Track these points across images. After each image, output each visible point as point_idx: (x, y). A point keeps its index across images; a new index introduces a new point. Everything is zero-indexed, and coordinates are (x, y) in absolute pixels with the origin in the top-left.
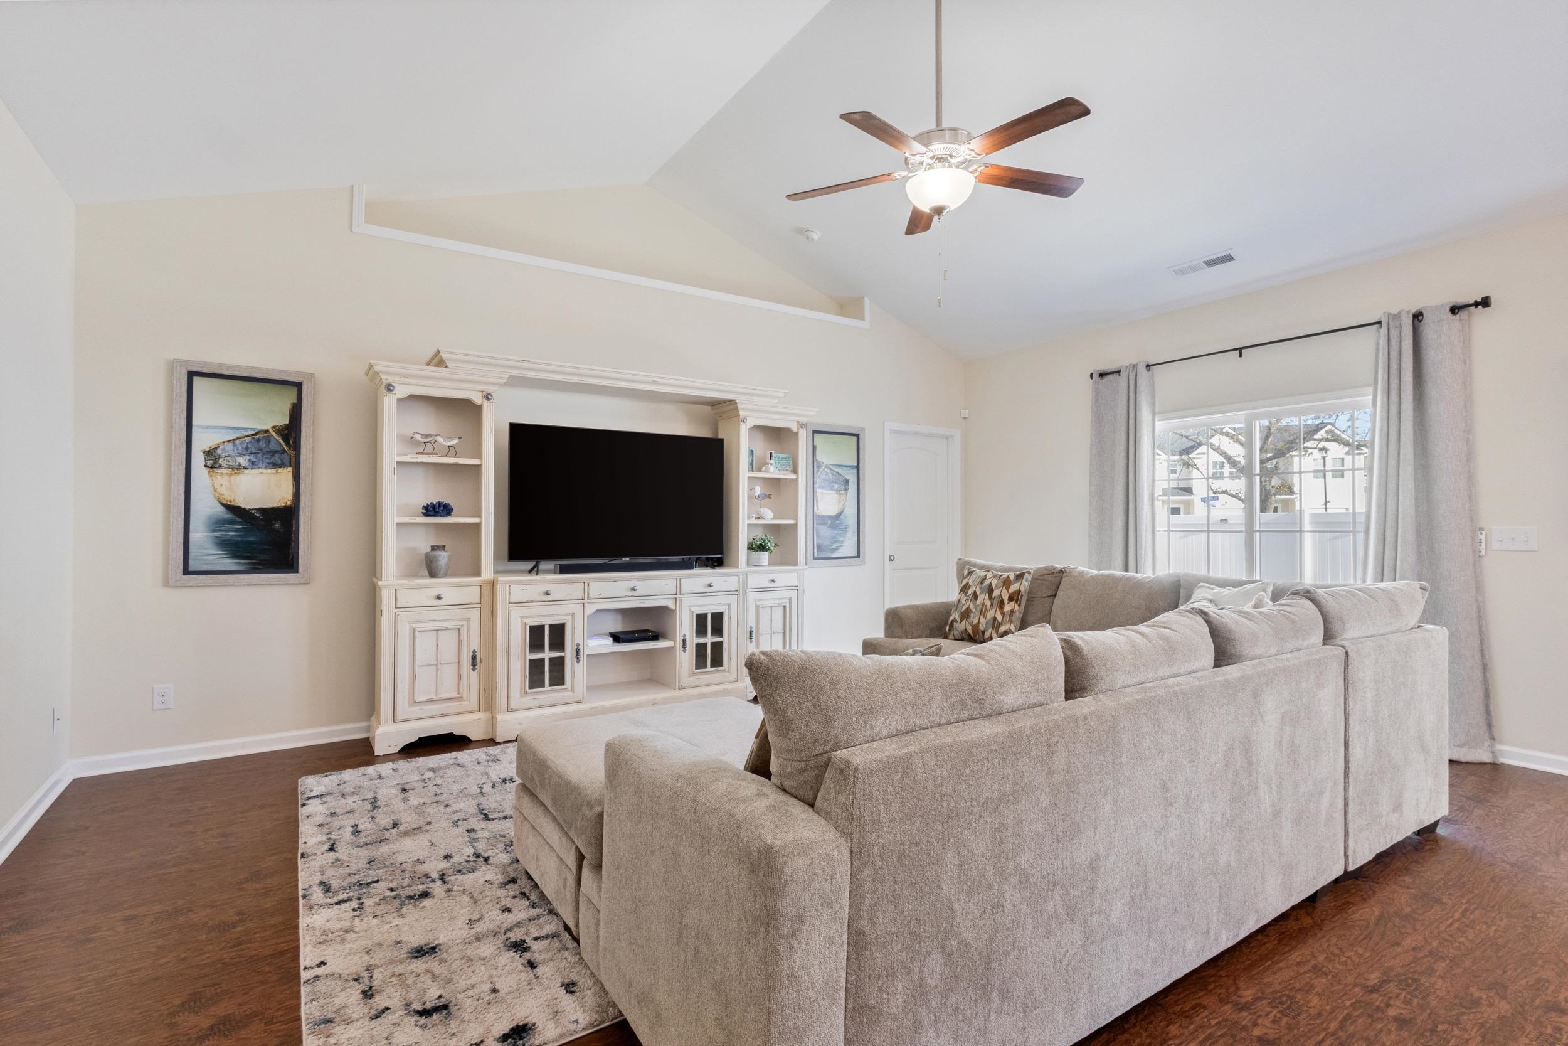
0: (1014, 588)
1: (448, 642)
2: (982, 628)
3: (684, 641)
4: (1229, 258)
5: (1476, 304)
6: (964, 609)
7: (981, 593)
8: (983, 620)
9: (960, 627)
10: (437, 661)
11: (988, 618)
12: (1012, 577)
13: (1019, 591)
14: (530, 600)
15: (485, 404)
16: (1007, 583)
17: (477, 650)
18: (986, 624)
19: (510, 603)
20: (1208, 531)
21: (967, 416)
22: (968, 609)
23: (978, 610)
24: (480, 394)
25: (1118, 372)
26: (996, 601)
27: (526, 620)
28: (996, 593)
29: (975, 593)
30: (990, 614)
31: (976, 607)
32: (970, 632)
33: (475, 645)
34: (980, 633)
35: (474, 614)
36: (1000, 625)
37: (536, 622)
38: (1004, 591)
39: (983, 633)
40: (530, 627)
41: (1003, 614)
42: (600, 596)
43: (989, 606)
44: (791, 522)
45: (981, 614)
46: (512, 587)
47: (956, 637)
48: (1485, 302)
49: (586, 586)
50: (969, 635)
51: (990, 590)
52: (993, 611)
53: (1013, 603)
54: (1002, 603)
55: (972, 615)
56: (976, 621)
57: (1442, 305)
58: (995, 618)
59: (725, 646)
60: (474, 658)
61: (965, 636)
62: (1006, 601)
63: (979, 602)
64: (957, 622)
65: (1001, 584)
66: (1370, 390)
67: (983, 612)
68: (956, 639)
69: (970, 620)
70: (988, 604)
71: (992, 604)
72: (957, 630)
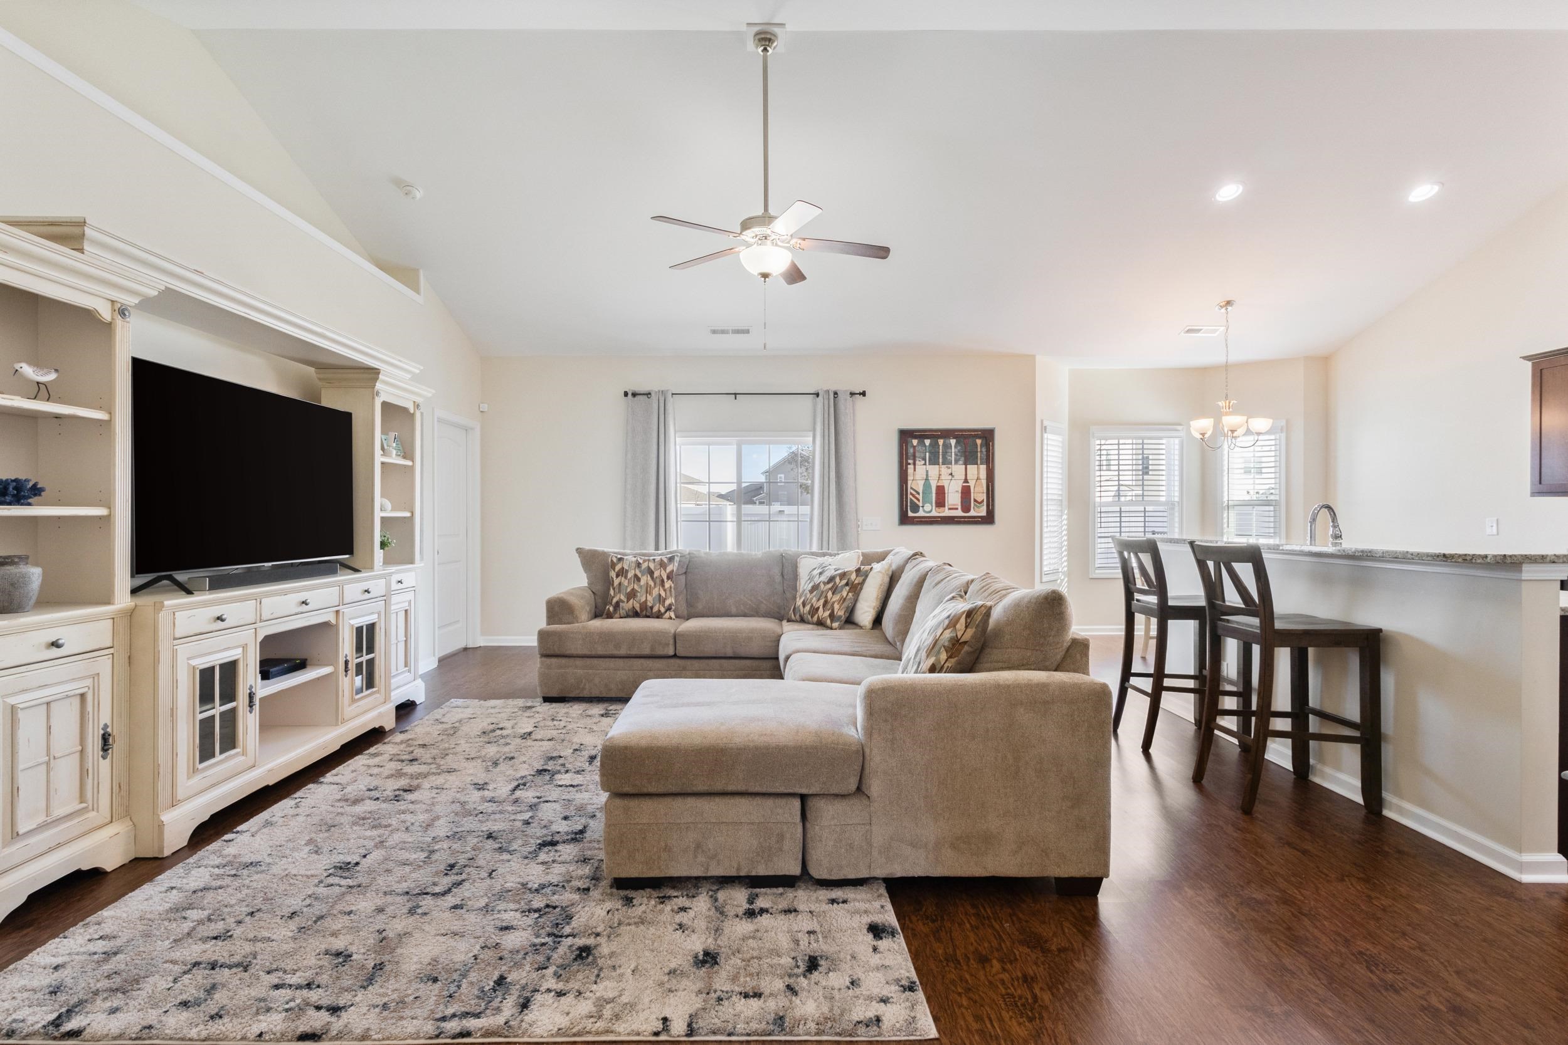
0: (669, 569)
1: (66, 718)
2: (649, 604)
3: (346, 662)
4: (747, 332)
5: (860, 394)
6: (629, 590)
7: (642, 575)
8: (649, 598)
9: (627, 606)
10: (48, 754)
11: (654, 596)
12: (666, 560)
13: (673, 571)
14: (198, 631)
15: (119, 321)
16: (662, 565)
17: (109, 724)
18: (653, 600)
19: (175, 639)
20: (709, 521)
21: (486, 410)
22: (633, 589)
23: (644, 590)
24: (109, 304)
25: (648, 394)
26: (658, 581)
27: (194, 662)
28: (656, 574)
29: (636, 576)
30: (655, 592)
31: (641, 587)
32: (638, 610)
33: (105, 717)
34: (649, 609)
35: (104, 666)
36: (664, 600)
37: (204, 662)
38: (663, 572)
39: (652, 608)
40: (200, 671)
41: (665, 590)
42: (272, 617)
43: (653, 585)
44: (408, 514)
45: (647, 593)
46: (176, 614)
47: (622, 615)
48: (863, 394)
49: (258, 603)
50: (637, 612)
51: (651, 573)
52: (657, 589)
53: (669, 581)
54: (663, 581)
55: (639, 594)
56: (643, 599)
57: (846, 391)
58: (660, 595)
59: (377, 662)
60: (105, 738)
61: (630, 613)
62: (665, 580)
63: (643, 582)
64: (623, 602)
65: (659, 567)
66: (811, 434)
67: (648, 590)
68: (621, 618)
69: (637, 599)
70: (651, 583)
71: (655, 584)
72: (623, 609)
